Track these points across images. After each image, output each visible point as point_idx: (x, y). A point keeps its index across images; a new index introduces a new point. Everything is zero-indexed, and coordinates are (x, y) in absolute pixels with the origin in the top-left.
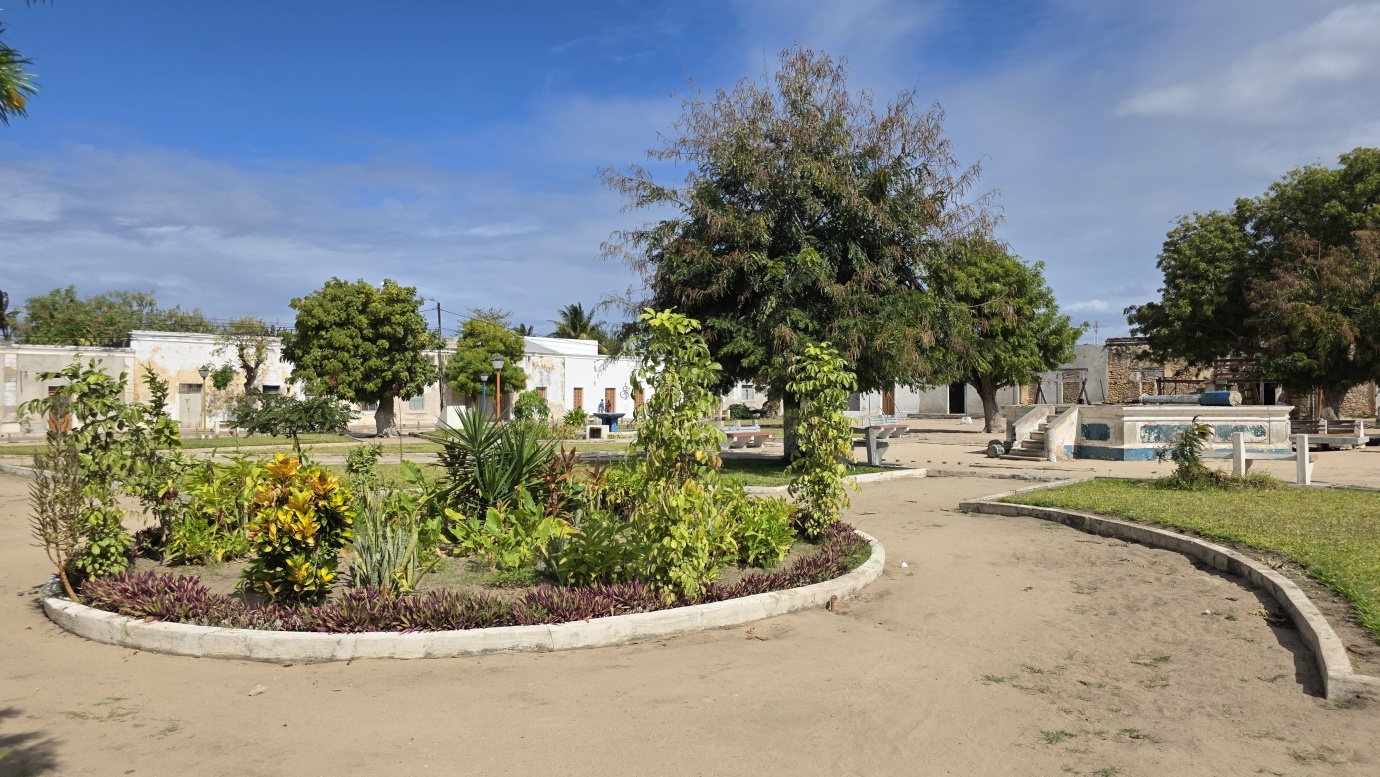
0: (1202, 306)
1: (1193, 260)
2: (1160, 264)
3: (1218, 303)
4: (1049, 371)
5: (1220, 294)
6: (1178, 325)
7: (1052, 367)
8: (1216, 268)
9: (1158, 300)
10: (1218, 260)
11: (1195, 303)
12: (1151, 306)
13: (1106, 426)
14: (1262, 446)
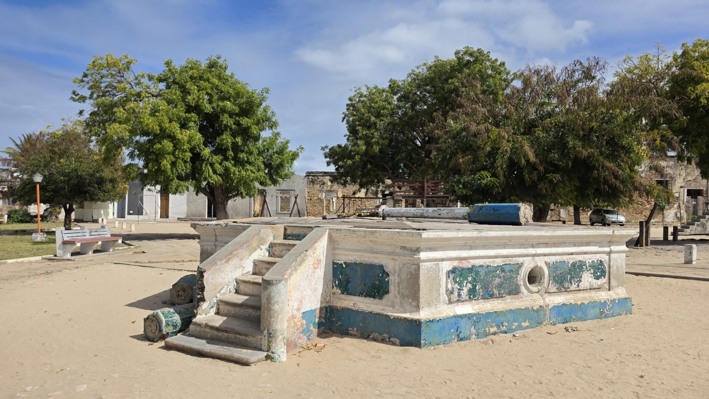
0: (372, 147)
1: (366, 115)
2: (344, 119)
3: (382, 144)
4: (273, 185)
5: (383, 139)
6: (357, 158)
7: (275, 182)
8: (380, 121)
9: (343, 142)
10: (382, 116)
11: (368, 144)
12: (339, 146)
13: (381, 267)
14: (603, 296)
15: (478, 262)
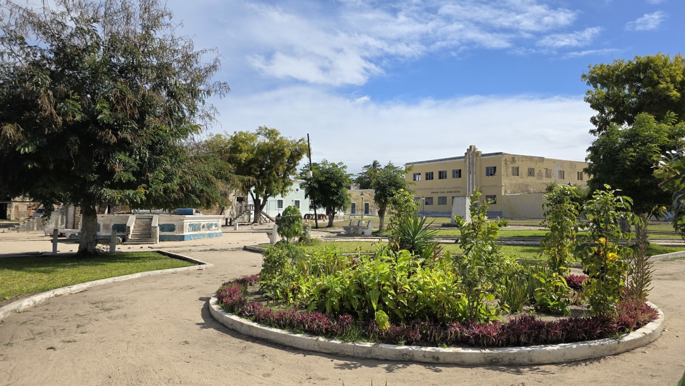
13: (173, 224)
14: (217, 231)
15: (194, 223)
